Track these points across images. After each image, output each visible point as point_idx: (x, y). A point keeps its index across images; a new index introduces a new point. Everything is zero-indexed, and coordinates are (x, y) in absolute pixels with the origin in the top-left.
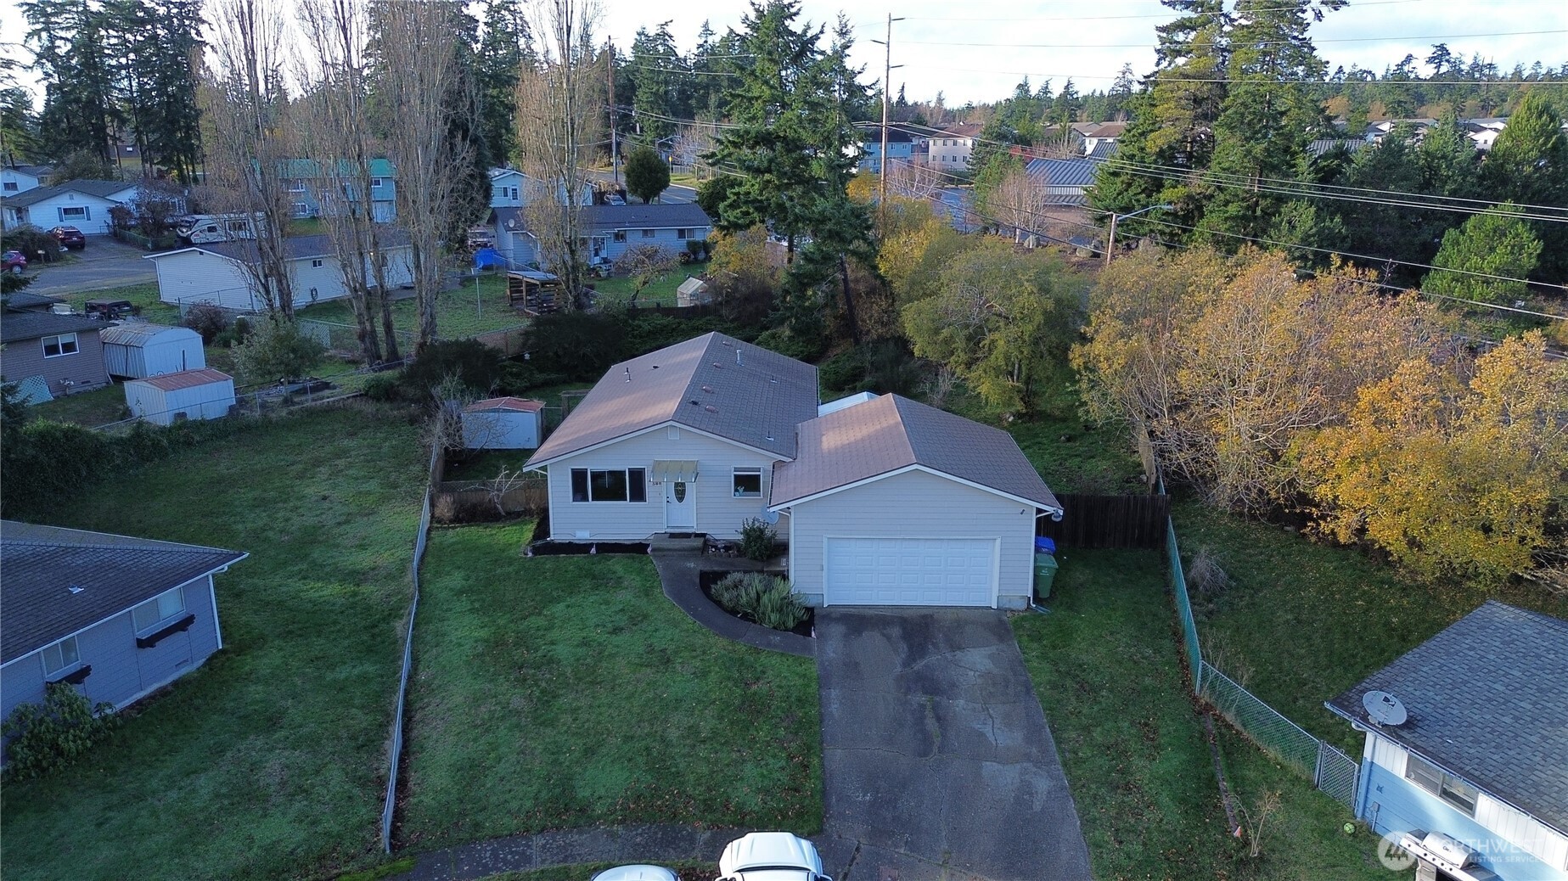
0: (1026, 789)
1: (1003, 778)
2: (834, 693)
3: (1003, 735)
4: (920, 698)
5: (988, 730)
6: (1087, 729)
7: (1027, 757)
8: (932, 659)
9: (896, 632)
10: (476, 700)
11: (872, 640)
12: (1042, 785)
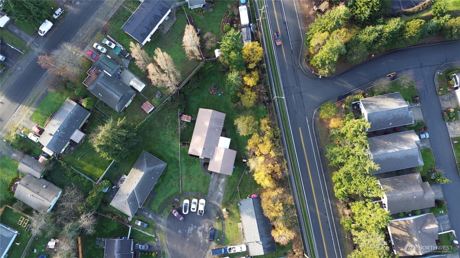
0: (221, 195)
1: (220, 193)
2: (211, 182)
3: (221, 190)
4: (217, 184)
5: (220, 189)
6: (227, 190)
7: (222, 192)
8: (220, 179)
9: (218, 175)
10: (186, 179)
11: (216, 176)
12: (222, 195)
